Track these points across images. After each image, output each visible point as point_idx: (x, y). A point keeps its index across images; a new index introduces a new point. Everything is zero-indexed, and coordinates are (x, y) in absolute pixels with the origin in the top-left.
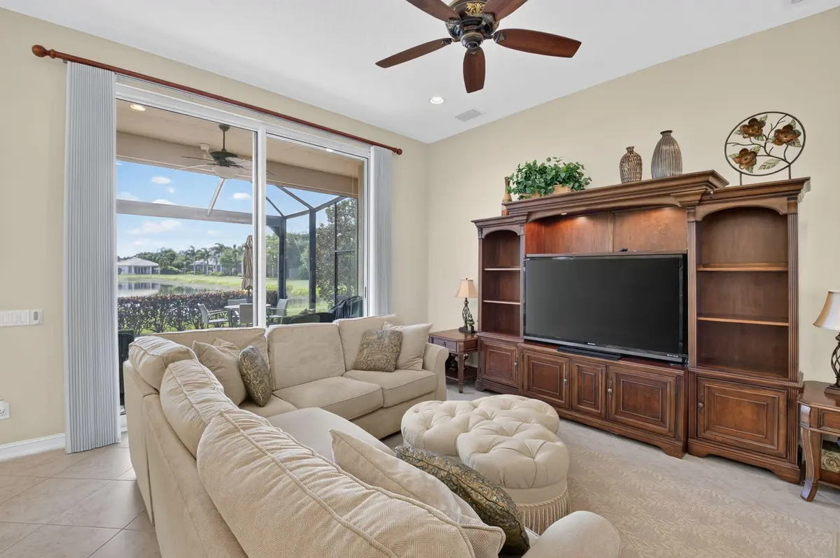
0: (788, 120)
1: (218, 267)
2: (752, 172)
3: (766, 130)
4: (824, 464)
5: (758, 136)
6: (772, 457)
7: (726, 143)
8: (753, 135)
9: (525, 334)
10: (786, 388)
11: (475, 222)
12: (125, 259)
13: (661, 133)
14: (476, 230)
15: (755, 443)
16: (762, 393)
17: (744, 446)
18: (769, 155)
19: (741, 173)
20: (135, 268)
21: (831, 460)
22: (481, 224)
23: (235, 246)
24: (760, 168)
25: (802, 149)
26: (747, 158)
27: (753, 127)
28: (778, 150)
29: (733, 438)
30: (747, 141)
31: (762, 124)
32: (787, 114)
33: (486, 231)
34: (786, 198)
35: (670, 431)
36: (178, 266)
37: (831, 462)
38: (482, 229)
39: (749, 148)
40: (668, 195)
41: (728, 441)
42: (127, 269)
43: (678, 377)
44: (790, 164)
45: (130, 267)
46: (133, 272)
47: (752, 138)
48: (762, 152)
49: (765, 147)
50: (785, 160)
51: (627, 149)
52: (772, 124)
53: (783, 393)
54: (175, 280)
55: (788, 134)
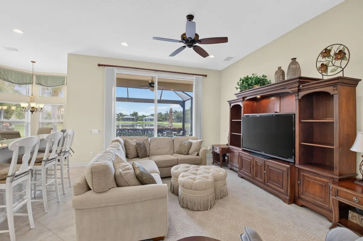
0: (341, 48)
1: (175, 119)
2: (327, 74)
3: (332, 53)
4: (350, 218)
5: (329, 57)
6: (326, 210)
7: (317, 62)
8: (327, 56)
9: (242, 147)
10: (333, 178)
11: (229, 102)
12: (148, 116)
13: (291, 59)
14: (228, 104)
15: (320, 203)
16: (322, 179)
17: (315, 203)
18: (334, 66)
19: (323, 75)
20: (150, 119)
21: (353, 216)
22: (230, 102)
23: (180, 111)
24: (330, 72)
25: (348, 61)
26: (324, 68)
27: (326, 53)
28: (338, 63)
29: (312, 199)
30: (324, 60)
31: (330, 51)
32: (341, 45)
33: (232, 105)
34: (332, 87)
35: (285, 192)
36: (163, 119)
37: (353, 218)
38: (230, 104)
39: (325, 63)
40: (285, 88)
41: (309, 200)
42: (148, 119)
43: (288, 168)
44: (343, 69)
45: (149, 119)
46: (149, 121)
47: (326, 58)
48: (330, 64)
49: (332, 62)
50: (341, 67)
51: (278, 68)
52: (334, 50)
53: (331, 180)
54: (162, 123)
55: (341, 55)
